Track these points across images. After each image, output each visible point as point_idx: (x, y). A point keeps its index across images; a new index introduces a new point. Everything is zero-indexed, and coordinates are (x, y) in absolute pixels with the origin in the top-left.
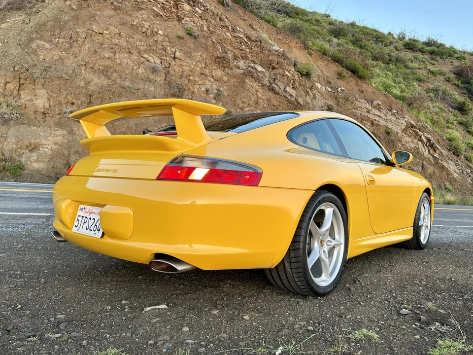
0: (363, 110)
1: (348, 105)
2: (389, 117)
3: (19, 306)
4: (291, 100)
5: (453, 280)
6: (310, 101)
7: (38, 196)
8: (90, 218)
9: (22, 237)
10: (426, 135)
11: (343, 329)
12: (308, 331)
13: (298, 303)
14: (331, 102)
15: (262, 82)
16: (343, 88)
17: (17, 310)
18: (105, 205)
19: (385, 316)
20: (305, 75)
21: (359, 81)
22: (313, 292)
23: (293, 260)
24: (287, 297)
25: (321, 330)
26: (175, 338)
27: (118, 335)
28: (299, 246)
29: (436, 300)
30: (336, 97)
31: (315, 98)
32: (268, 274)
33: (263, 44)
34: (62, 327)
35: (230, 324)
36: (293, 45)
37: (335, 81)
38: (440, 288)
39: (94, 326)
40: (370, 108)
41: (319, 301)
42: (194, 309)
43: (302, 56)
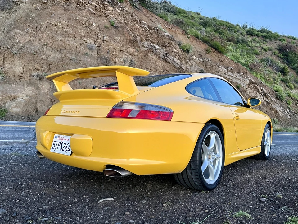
0: (222, 73)
1: (213, 70)
2: (239, 77)
3: (18, 201)
4: (177, 67)
5: (289, 179)
6: (188, 67)
7: (19, 130)
8: (62, 143)
9: (12, 156)
10: (262, 88)
11: (227, 211)
12: (206, 213)
13: (196, 195)
14: (202, 68)
15: (159, 55)
16: (209, 59)
17: (16, 203)
18: (73, 134)
19: (252, 202)
20: (186, 51)
21: (220, 55)
22: (205, 188)
23: (193, 168)
24: (188, 192)
25: (213, 212)
26: (122, 219)
27: (85, 218)
28: (196, 159)
29: (281, 192)
30: (205, 65)
31: (192, 65)
32: (176, 177)
33: (159, 31)
34: (48, 213)
35: (155, 209)
36: (178, 32)
37: (204, 55)
38: (282, 184)
39: (69, 212)
40: (226, 71)
41: (209, 194)
42: (130, 200)
43: (183, 39)
